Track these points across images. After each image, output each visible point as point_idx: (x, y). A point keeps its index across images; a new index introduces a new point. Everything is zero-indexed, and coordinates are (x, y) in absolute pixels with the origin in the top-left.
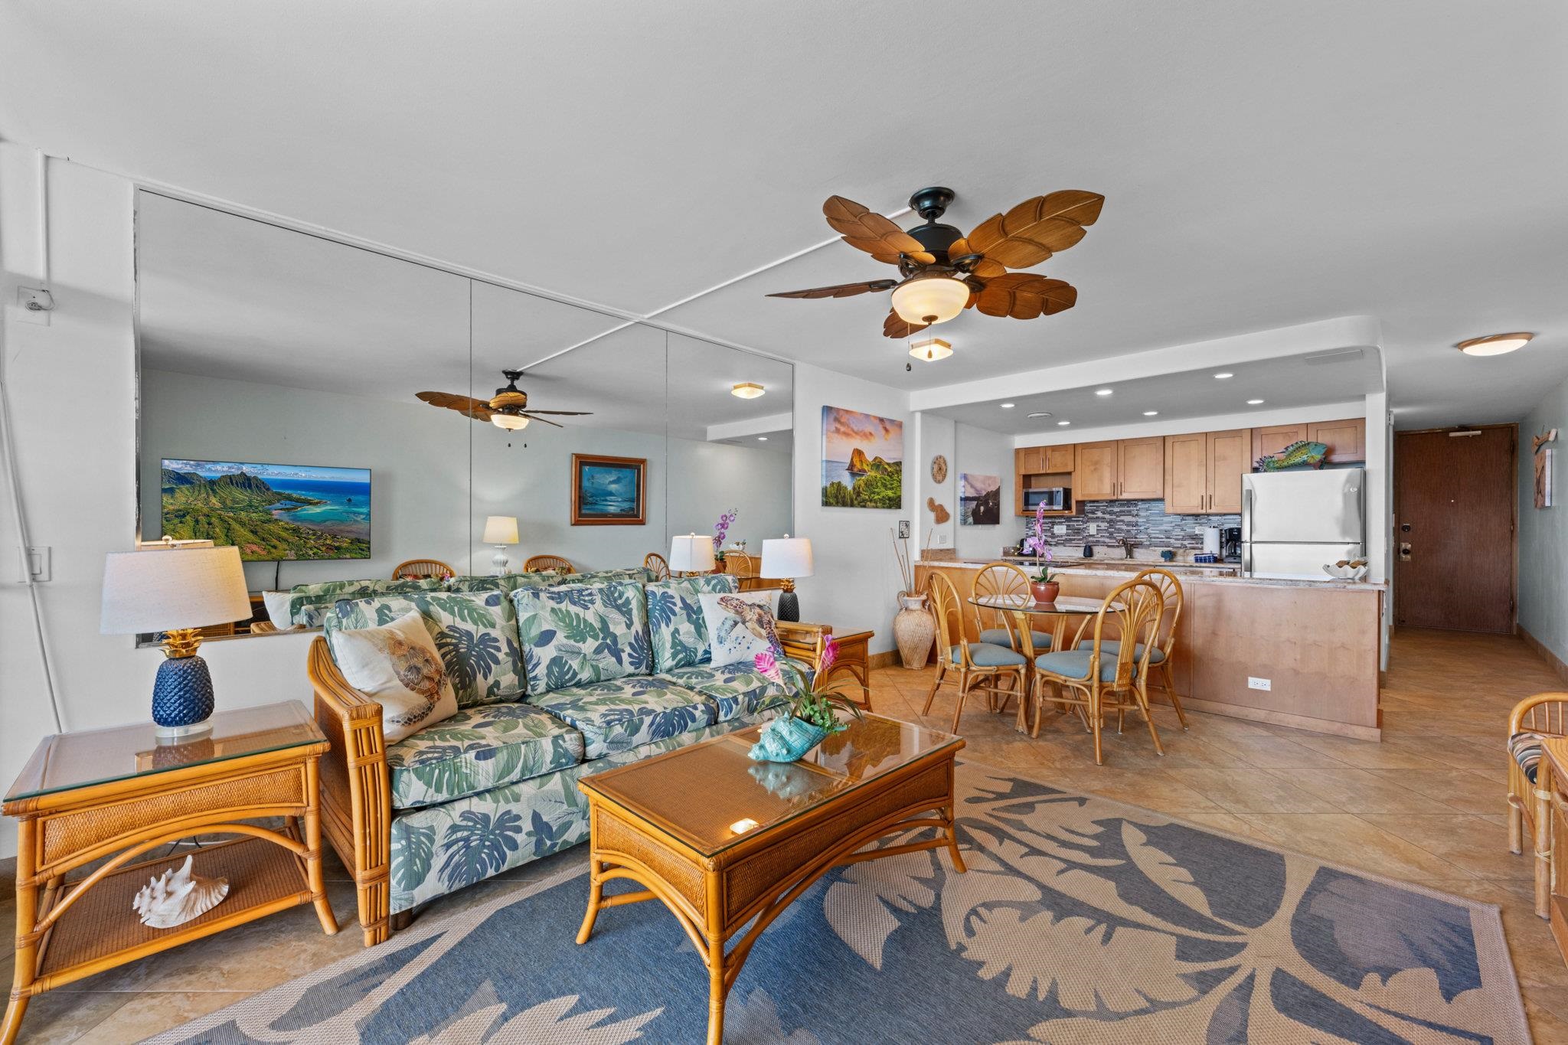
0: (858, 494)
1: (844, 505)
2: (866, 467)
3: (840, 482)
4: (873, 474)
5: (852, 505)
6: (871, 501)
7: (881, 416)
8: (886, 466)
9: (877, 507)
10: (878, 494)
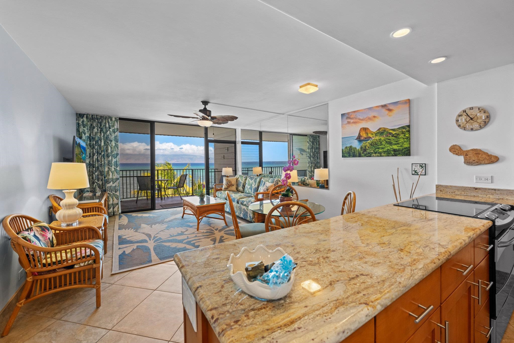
0: (365, 150)
1: (354, 156)
2: (370, 135)
3: (351, 147)
4: (377, 138)
5: (360, 156)
6: (375, 153)
7: (383, 104)
8: (391, 131)
9: (381, 156)
10: (383, 148)
